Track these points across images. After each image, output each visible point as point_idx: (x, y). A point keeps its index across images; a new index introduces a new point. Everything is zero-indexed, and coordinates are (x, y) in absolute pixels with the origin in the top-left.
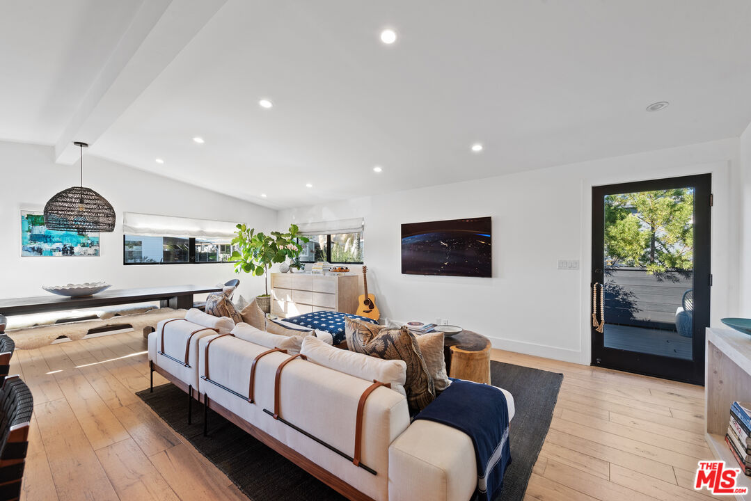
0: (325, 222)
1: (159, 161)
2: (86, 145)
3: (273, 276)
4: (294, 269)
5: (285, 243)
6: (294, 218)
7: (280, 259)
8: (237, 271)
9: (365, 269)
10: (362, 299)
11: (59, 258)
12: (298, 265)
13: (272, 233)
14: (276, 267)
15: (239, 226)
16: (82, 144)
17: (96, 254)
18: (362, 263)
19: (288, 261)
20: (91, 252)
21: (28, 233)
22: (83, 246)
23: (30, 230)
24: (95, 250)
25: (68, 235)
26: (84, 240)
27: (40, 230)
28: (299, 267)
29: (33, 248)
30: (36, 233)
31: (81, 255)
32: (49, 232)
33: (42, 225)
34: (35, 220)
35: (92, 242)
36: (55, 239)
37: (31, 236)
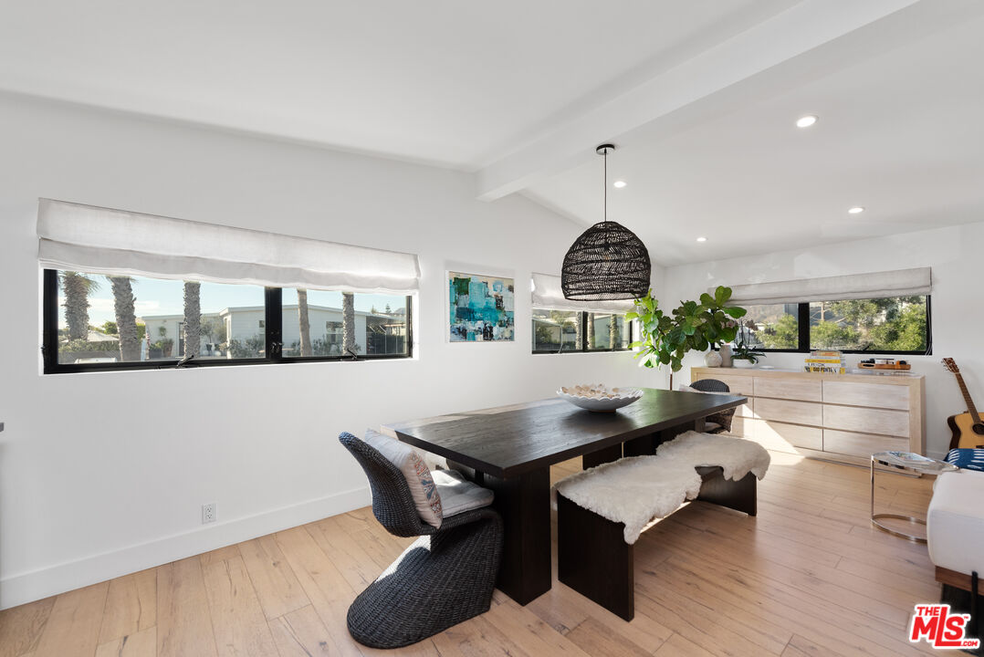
3: (698, 372)
8: (649, 364)
9: (952, 365)
10: (965, 422)
11: (479, 345)
12: (745, 354)
17: (511, 338)
20: (507, 334)
21: (456, 307)
22: (500, 326)
23: (456, 303)
24: (511, 331)
25: (487, 309)
26: (501, 317)
27: (464, 301)
28: (751, 358)
29: (459, 329)
30: (462, 305)
31: (499, 339)
32: (472, 304)
33: (467, 293)
34: (461, 286)
35: (509, 319)
36: (478, 315)
37: (458, 310)
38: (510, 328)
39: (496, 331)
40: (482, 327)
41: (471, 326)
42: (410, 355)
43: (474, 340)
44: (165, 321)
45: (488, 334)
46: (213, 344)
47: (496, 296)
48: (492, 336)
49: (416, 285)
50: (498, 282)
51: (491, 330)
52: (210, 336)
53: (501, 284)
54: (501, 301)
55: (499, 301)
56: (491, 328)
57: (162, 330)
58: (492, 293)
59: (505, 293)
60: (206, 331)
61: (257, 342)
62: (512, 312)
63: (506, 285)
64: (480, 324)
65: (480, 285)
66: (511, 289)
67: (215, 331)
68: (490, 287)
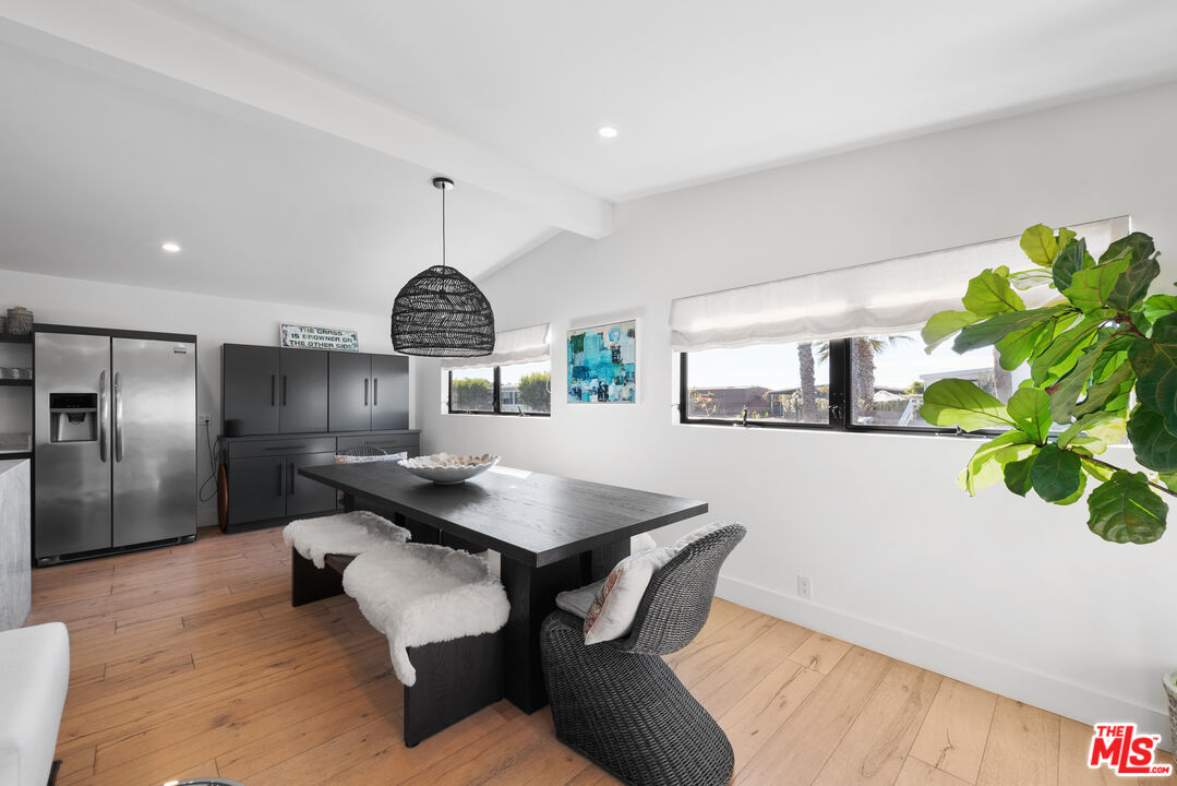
11: (594, 407)
17: (631, 399)
20: (626, 394)
21: (572, 366)
22: (617, 384)
23: (573, 362)
24: (631, 390)
25: (603, 364)
26: (618, 372)
27: (580, 359)
29: (574, 389)
30: (577, 364)
31: (616, 400)
32: (586, 362)
33: (582, 349)
34: (577, 343)
35: (628, 373)
36: (592, 373)
37: (574, 369)
38: (629, 386)
39: (612, 390)
40: (597, 386)
41: (586, 386)
42: (548, 412)
43: (589, 401)
45: (602, 394)
47: (613, 347)
48: (607, 396)
50: (615, 329)
51: (607, 390)
53: (618, 330)
54: (618, 352)
55: (616, 352)
56: (606, 387)
58: (608, 344)
59: (624, 341)
62: (633, 365)
63: (625, 331)
64: (594, 383)
65: (594, 338)
66: (631, 334)
68: (606, 337)
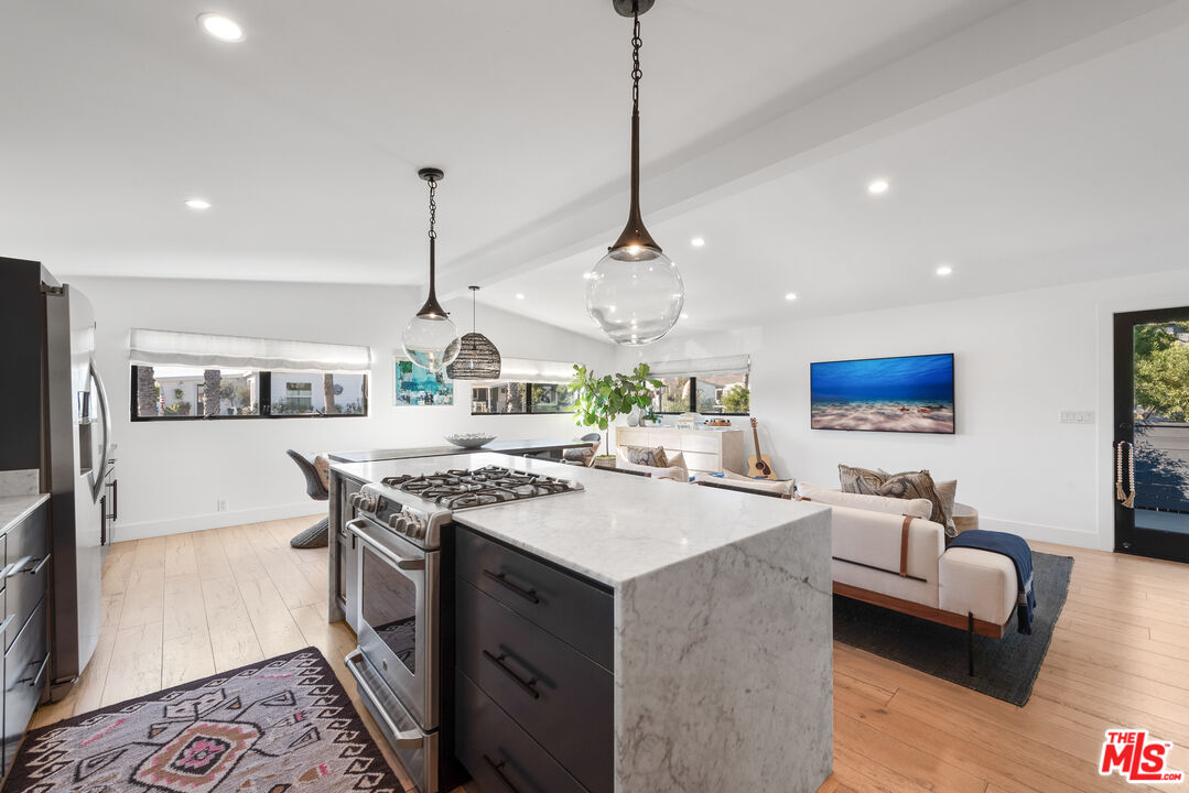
0: (690, 361)
1: (520, 296)
2: (478, 288)
3: (620, 431)
4: (648, 422)
5: (633, 388)
6: (641, 354)
7: (626, 409)
8: (579, 424)
9: (753, 422)
10: (753, 461)
11: (422, 407)
12: (652, 417)
13: (618, 375)
14: (622, 419)
15: (576, 367)
16: (474, 288)
17: (450, 403)
18: (748, 415)
19: (636, 411)
20: (447, 400)
21: (401, 381)
22: (441, 394)
23: (401, 378)
24: (451, 398)
25: (428, 382)
26: (441, 388)
27: (408, 377)
28: (654, 420)
29: (403, 396)
30: (406, 380)
31: (439, 403)
32: (415, 379)
33: (411, 371)
34: (405, 367)
35: (448, 390)
36: (420, 387)
37: (403, 384)
38: (449, 396)
39: (436, 398)
40: (424, 395)
41: (413, 395)
42: (366, 415)
43: (417, 404)
44: (181, 383)
45: (429, 400)
46: (235, 408)
47: (437, 373)
48: (432, 401)
49: (368, 367)
51: (432, 398)
52: (232, 399)
54: (441, 376)
55: (439, 376)
56: (432, 396)
57: (178, 393)
58: (433, 371)
60: (228, 394)
61: (283, 406)
62: (451, 384)
64: (422, 393)
67: (237, 394)
68: (432, 367)
